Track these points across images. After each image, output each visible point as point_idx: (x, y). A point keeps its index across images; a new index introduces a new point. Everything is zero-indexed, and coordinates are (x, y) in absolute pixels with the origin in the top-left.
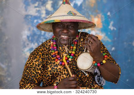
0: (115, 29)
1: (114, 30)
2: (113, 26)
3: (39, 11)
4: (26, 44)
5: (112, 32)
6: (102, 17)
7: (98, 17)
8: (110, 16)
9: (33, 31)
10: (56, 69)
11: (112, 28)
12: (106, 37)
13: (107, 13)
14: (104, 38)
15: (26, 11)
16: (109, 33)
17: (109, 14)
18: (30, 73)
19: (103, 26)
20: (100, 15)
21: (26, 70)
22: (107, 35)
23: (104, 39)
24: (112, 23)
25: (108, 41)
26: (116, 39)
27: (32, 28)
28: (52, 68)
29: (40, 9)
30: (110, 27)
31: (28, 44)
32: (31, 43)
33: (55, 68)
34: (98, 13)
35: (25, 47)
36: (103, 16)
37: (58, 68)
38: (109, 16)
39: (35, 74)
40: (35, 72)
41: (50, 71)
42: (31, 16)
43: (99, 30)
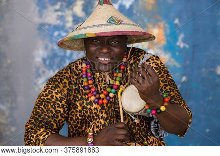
0: (187, 46)
1: (184, 48)
2: (184, 41)
3: (61, 18)
4: (40, 71)
5: (182, 51)
6: (165, 27)
7: (159, 27)
8: (179, 25)
9: (53, 50)
10: (90, 109)
11: (182, 45)
12: (172, 60)
13: (174, 20)
14: (169, 61)
15: (41, 17)
16: (177, 53)
17: (177, 21)
18: (45, 110)
19: (168, 41)
20: (162, 24)
21: (38, 105)
22: (173, 56)
23: (170, 64)
24: (182, 36)
25: (175, 66)
26: (188, 62)
27: (50, 46)
28: (84, 108)
29: (64, 14)
30: (178, 43)
31: (44, 72)
32: (50, 70)
33: (89, 107)
34: (159, 21)
35: (39, 76)
36: (167, 25)
37: (93, 108)
38: (176, 25)
39: (54, 113)
40: (54, 111)
41: (80, 111)
42: (49, 25)
43: (160, 48)
